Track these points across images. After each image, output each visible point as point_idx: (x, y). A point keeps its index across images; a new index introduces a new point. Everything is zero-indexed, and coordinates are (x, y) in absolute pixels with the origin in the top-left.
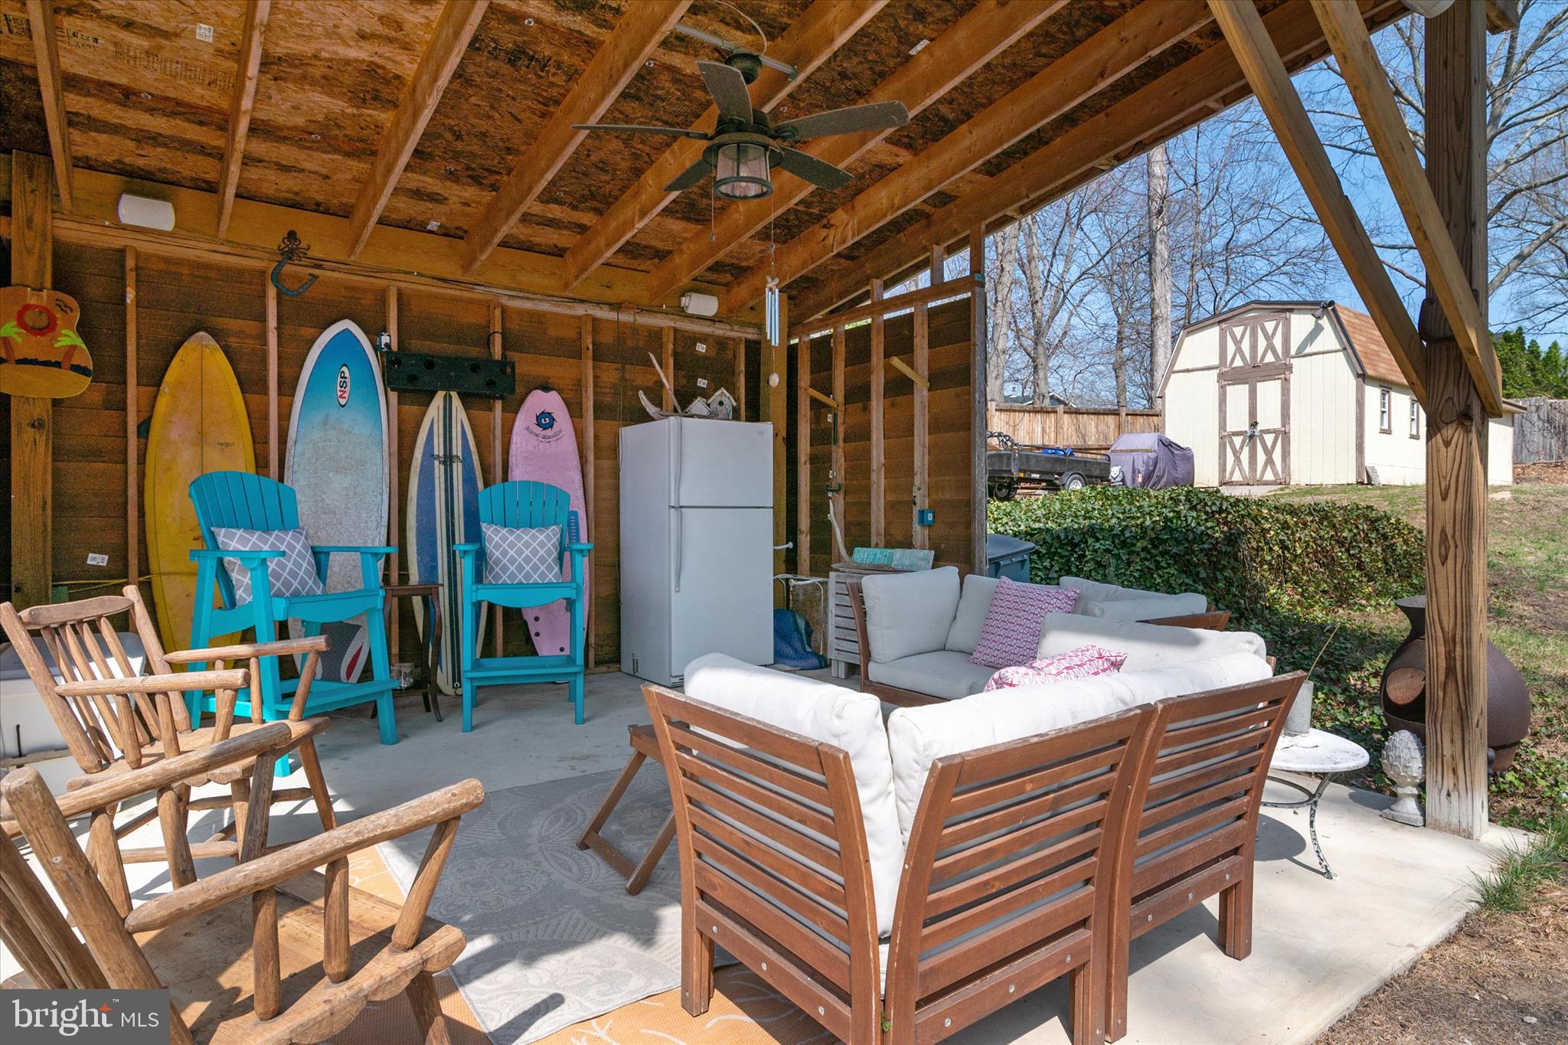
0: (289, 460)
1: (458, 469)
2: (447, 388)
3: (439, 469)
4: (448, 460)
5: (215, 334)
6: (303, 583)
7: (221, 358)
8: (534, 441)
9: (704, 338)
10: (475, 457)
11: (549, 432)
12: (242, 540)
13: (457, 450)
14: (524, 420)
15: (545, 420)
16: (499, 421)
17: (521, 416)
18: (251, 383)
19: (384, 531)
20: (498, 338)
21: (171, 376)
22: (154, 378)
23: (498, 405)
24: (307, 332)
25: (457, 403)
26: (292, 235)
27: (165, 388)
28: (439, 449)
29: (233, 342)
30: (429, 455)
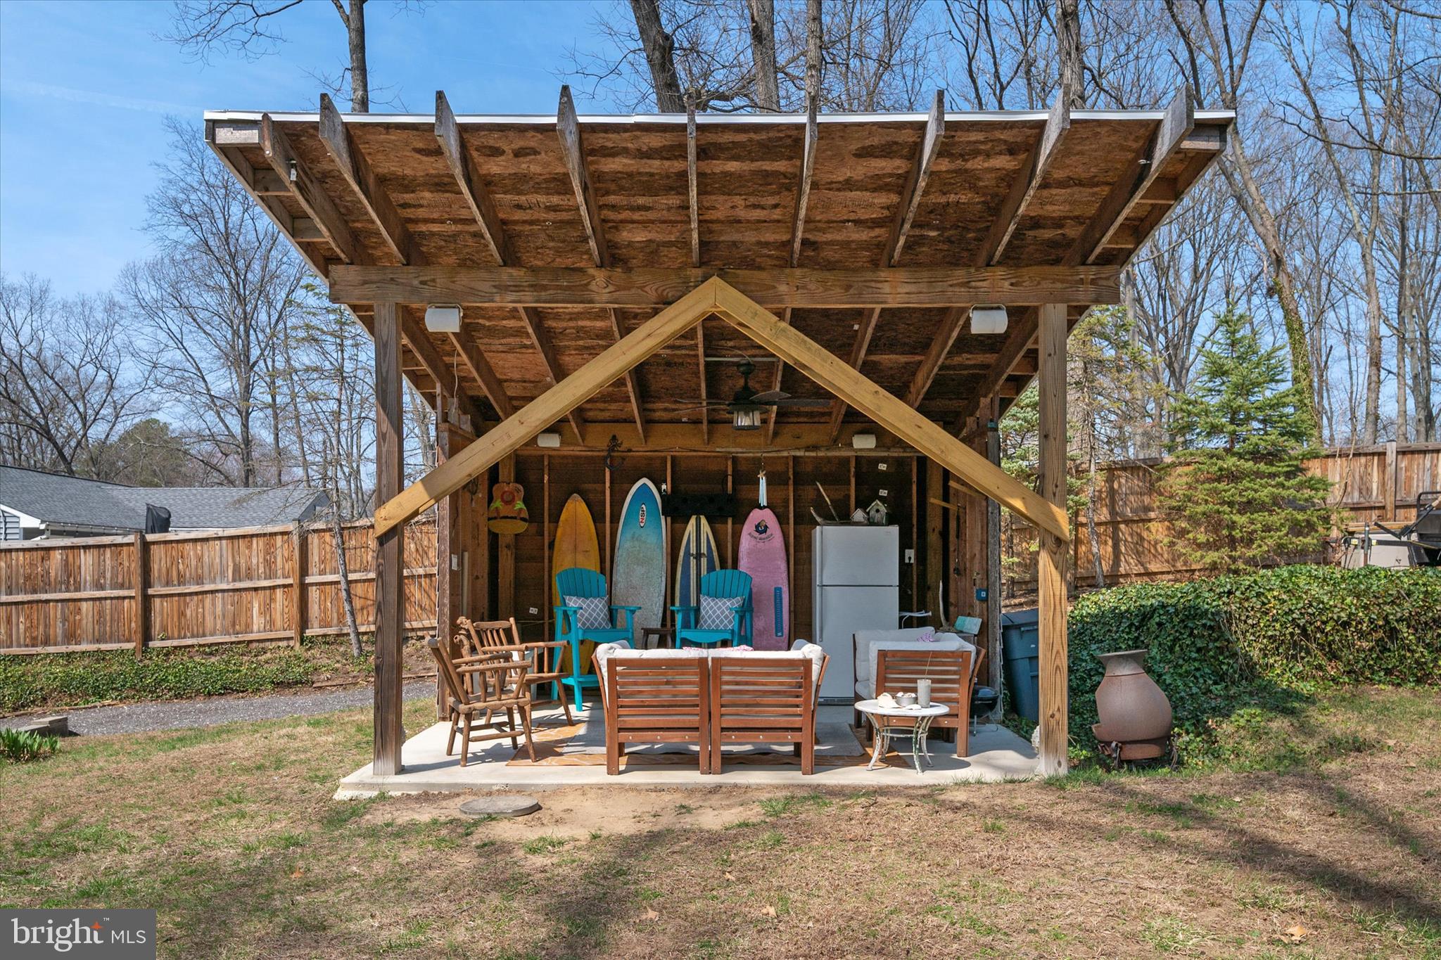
0: (616, 559)
1: (704, 561)
2: (698, 513)
3: (693, 562)
4: (699, 556)
5: (581, 493)
6: (600, 624)
7: (584, 505)
8: (753, 542)
9: (883, 460)
10: (715, 554)
11: (763, 536)
12: (575, 602)
13: (704, 550)
14: (748, 528)
15: (761, 529)
16: (730, 530)
17: (745, 527)
18: (597, 517)
19: (662, 599)
20: (730, 478)
21: (563, 517)
22: (555, 519)
23: (730, 521)
24: (626, 486)
25: (704, 521)
26: (614, 438)
27: (561, 523)
28: (693, 550)
29: (591, 496)
30: (687, 553)
